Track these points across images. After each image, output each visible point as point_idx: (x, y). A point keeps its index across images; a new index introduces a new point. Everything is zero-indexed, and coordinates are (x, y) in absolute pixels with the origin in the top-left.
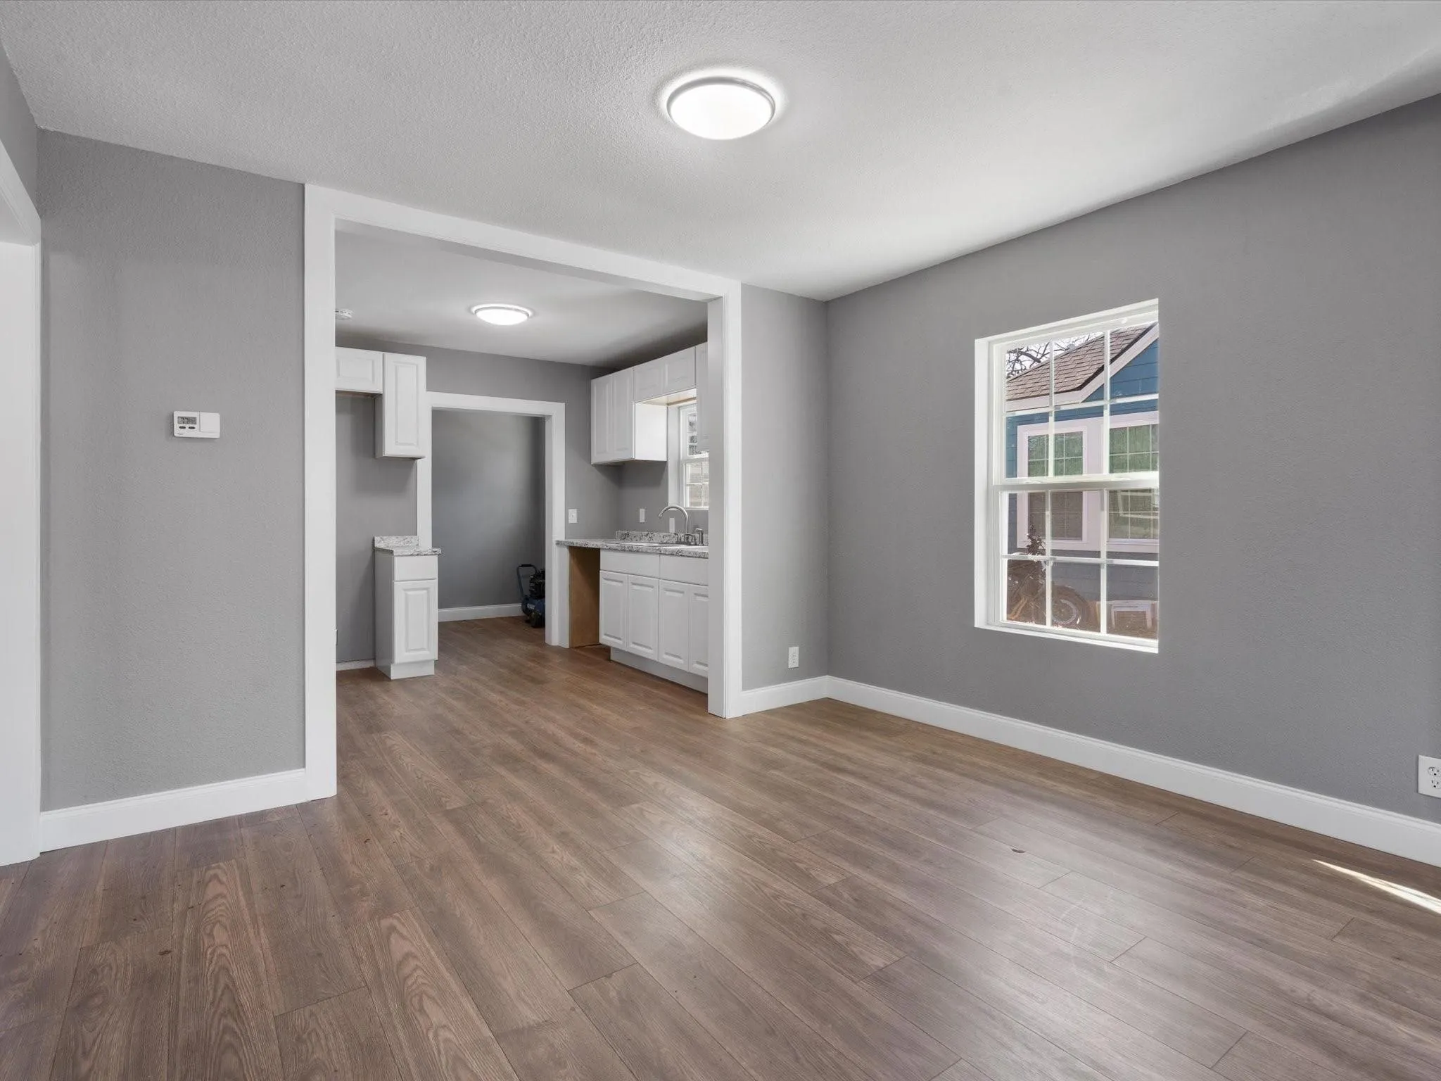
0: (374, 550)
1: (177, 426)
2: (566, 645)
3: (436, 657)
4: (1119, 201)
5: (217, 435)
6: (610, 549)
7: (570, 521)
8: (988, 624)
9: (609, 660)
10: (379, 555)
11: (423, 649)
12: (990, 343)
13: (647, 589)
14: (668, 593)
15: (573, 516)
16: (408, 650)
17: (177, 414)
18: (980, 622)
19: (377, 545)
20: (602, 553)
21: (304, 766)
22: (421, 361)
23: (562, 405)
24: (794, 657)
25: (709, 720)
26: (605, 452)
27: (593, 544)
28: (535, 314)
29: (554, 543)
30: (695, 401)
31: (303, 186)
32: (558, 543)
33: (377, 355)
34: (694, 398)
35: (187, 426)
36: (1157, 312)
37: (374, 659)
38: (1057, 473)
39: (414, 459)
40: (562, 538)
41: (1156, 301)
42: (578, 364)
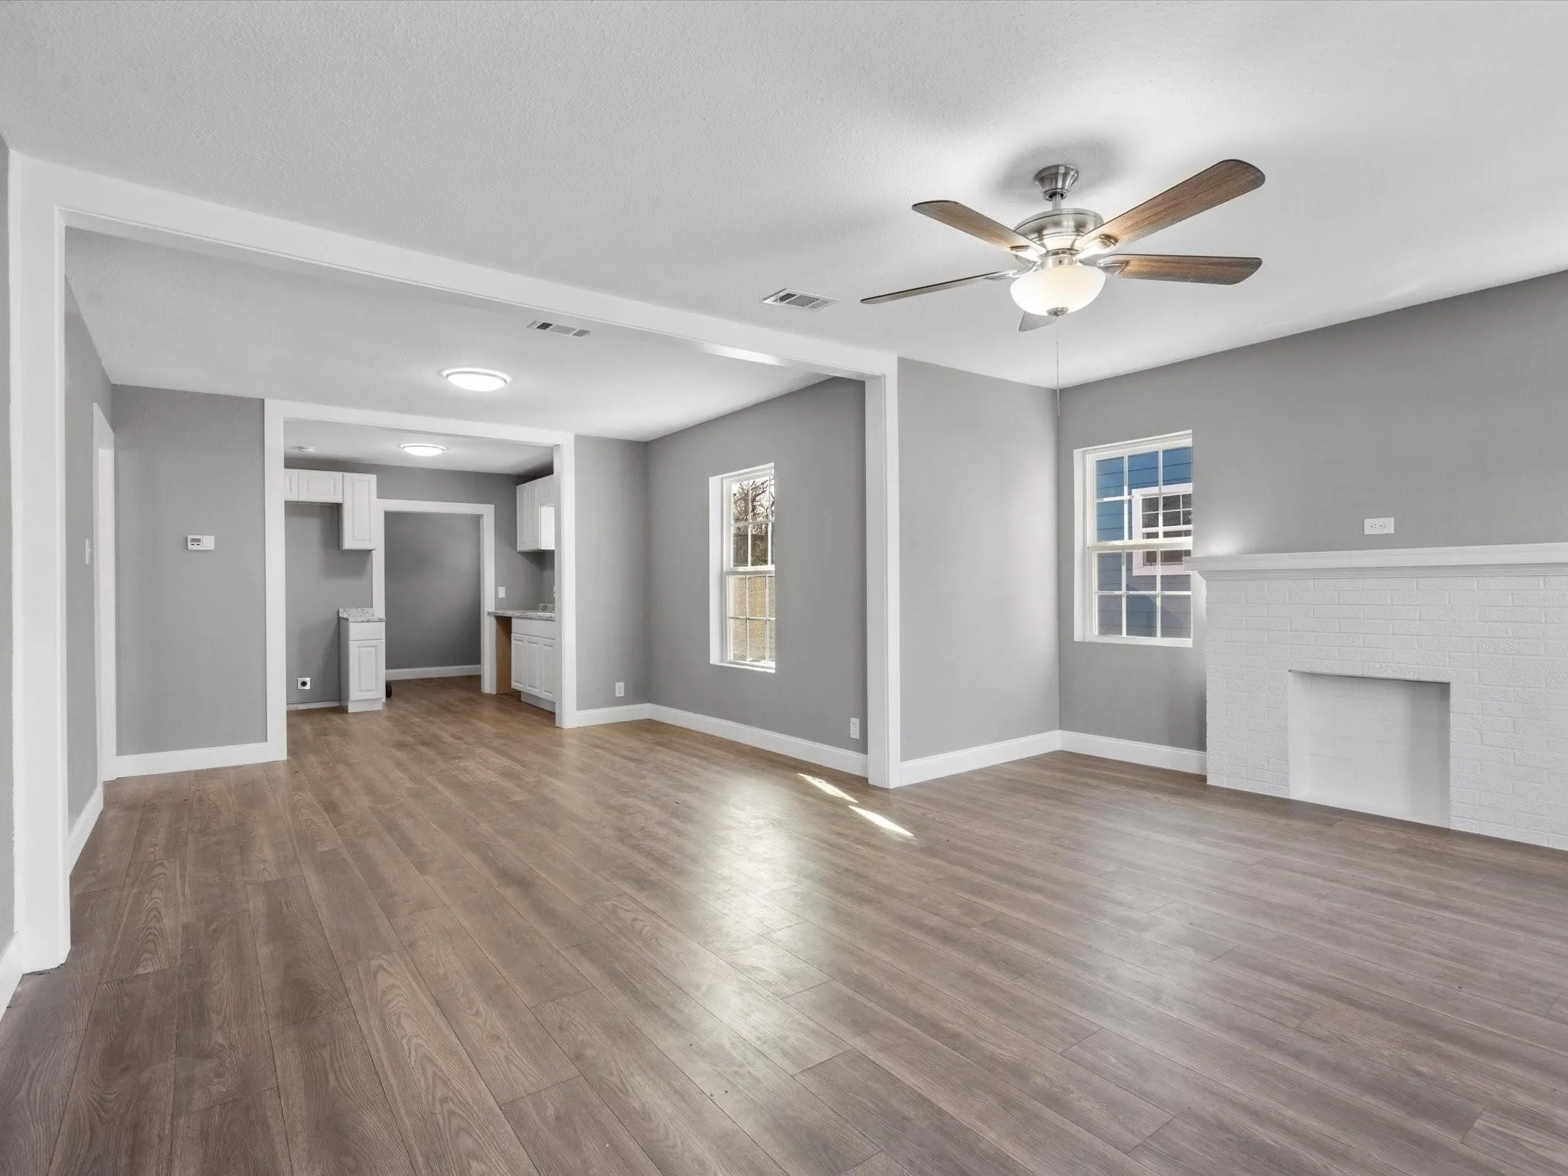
0: (339, 619)
1: (189, 543)
2: (494, 693)
3: (383, 699)
4: (739, 409)
5: (212, 548)
6: (518, 617)
7: (500, 597)
8: (722, 661)
9: (520, 701)
10: (342, 622)
11: (371, 691)
12: (722, 479)
13: (535, 645)
14: (546, 647)
15: (502, 593)
16: (361, 691)
17: (190, 537)
18: (715, 659)
19: (341, 615)
20: (513, 620)
21: (266, 741)
22: (372, 478)
23: (492, 507)
24: (620, 689)
25: (557, 731)
26: (525, 544)
27: (508, 613)
28: (448, 449)
29: (486, 614)
31: (263, 400)
32: (489, 614)
33: (339, 475)
35: (196, 543)
36: (773, 471)
37: (340, 700)
38: (753, 564)
39: (370, 551)
40: (492, 610)
41: (772, 464)
42: (506, 473)
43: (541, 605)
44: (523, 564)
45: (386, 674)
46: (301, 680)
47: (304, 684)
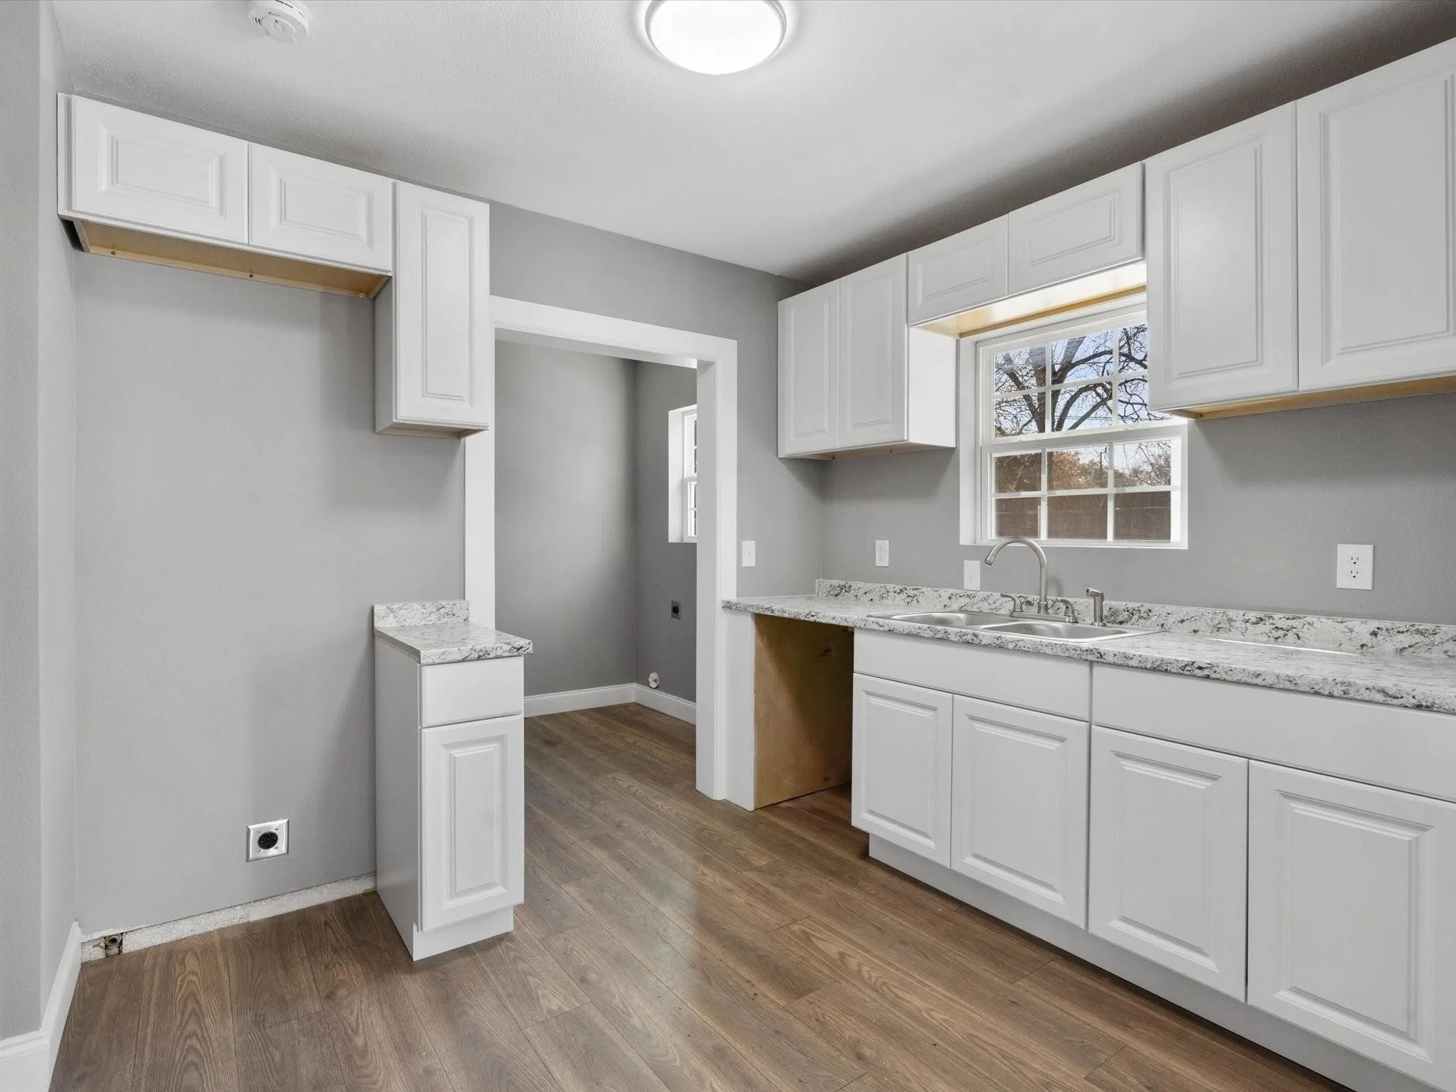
0: (373, 633)
2: (748, 802)
3: (520, 899)
7: (746, 564)
10: (387, 657)
15: (750, 556)
19: (379, 624)
22: (479, 212)
29: (719, 605)
30: (1141, 297)
32: (728, 606)
34: (1141, 289)
37: (374, 874)
39: (462, 433)
40: (732, 597)
42: (758, 269)
43: (823, 584)
44: (790, 489)
45: (526, 705)
46: (257, 829)
47: (268, 840)
